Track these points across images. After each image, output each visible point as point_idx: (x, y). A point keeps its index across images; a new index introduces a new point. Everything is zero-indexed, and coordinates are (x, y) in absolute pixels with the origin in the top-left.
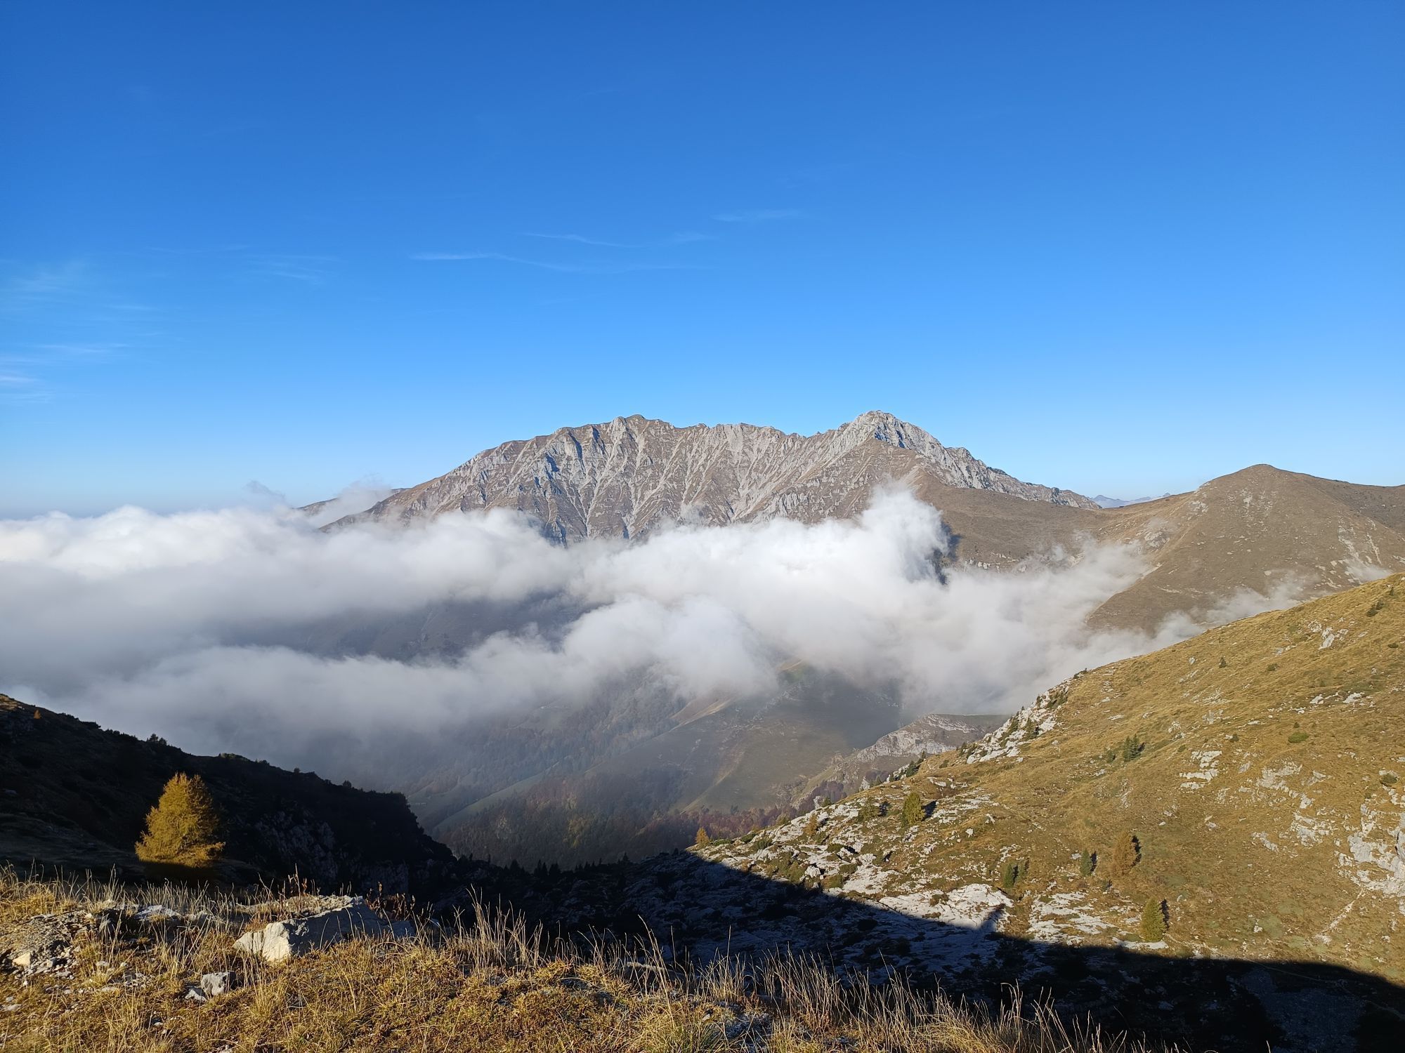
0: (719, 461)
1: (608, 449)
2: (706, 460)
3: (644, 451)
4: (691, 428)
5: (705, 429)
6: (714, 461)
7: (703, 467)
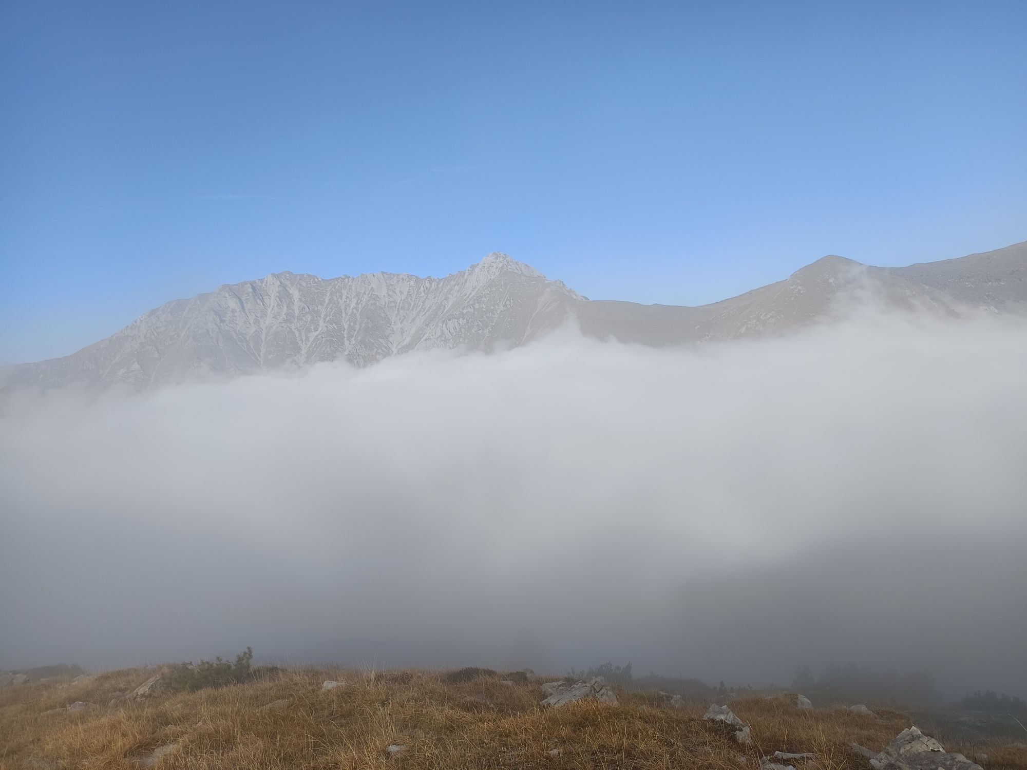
0: (370, 303)
1: (267, 301)
2: (357, 304)
3: (300, 300)
4: (337, 279)
5: (350, 279)
6: (364, 304)
7: (356, 309)
